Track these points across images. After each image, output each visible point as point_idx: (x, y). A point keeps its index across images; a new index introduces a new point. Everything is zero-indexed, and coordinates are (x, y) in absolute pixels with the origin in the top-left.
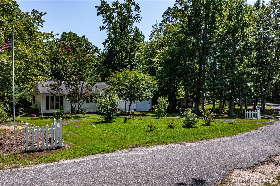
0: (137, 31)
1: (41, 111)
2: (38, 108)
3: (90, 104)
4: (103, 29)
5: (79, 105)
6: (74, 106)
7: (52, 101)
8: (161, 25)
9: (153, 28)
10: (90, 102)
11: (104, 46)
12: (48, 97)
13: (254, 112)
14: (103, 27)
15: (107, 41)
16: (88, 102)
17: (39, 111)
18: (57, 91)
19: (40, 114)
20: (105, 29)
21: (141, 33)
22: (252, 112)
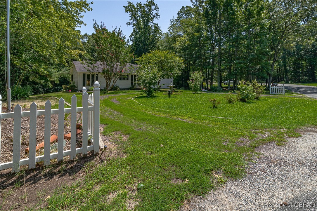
0: (156, 26)
1: (77, 87)
2: (75, 85)
3: (123, 81)
4: (129, 25)
5: (114, 81)
6: (109, 82)
7: (88, 78)
8: (176, 20)
9: (171, 22)
10: (123, 79)
11: (131, 38)
12: (84, 75)
13: (275, 88)
14: (129, 23)
15: (132, 35)
16: (120, 79)
17: (76, 87)
18: (93, 68)
19: (77, 90)
20: (131, 25)
21: (160, 27)
22: (275, 87)
